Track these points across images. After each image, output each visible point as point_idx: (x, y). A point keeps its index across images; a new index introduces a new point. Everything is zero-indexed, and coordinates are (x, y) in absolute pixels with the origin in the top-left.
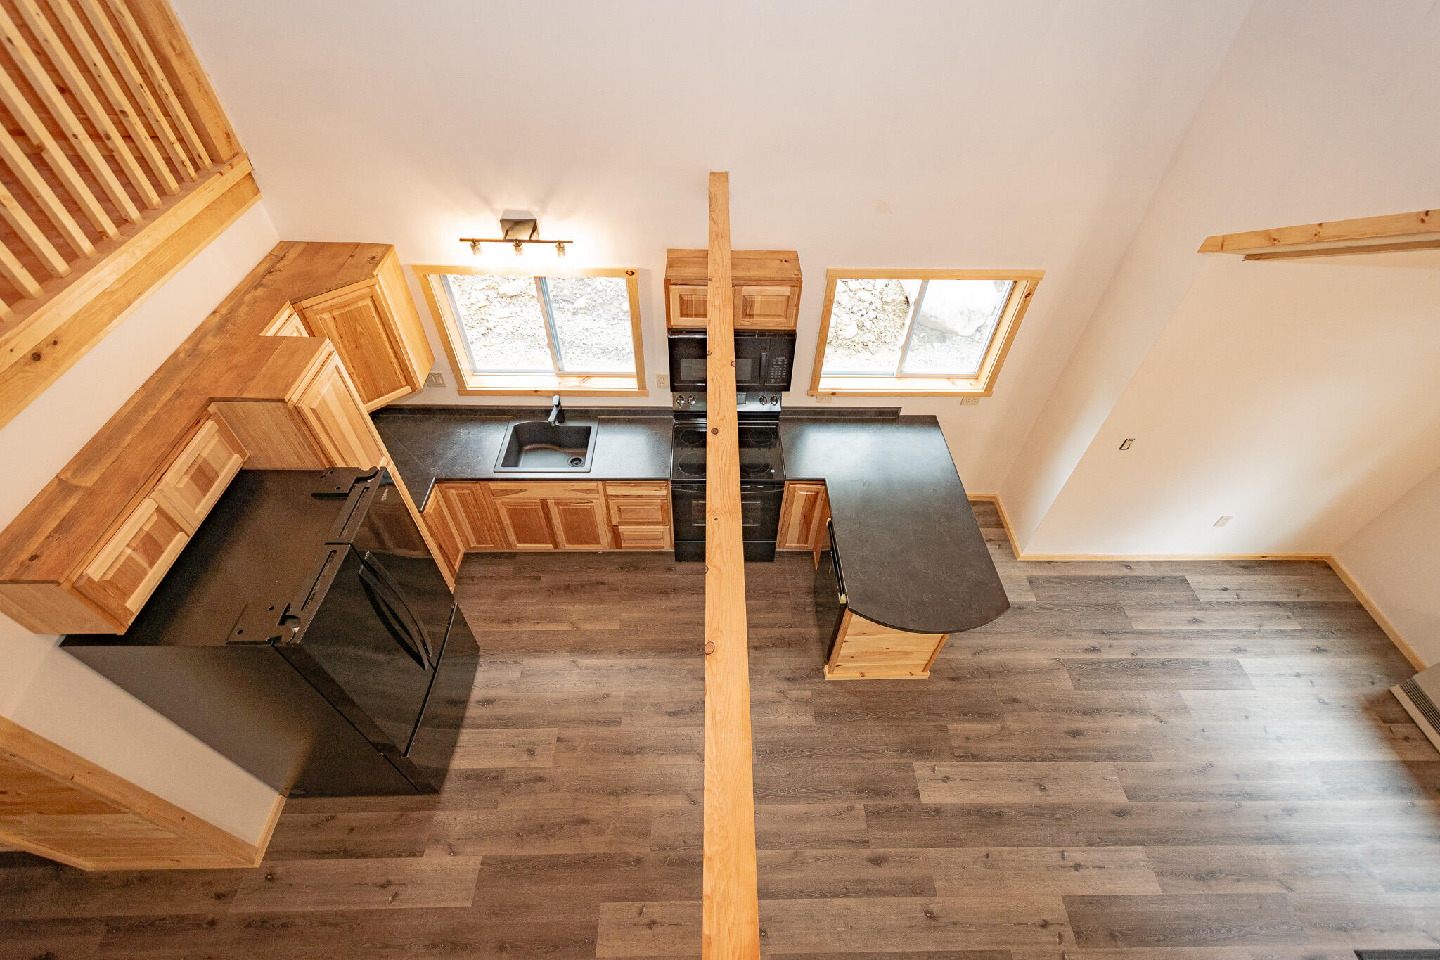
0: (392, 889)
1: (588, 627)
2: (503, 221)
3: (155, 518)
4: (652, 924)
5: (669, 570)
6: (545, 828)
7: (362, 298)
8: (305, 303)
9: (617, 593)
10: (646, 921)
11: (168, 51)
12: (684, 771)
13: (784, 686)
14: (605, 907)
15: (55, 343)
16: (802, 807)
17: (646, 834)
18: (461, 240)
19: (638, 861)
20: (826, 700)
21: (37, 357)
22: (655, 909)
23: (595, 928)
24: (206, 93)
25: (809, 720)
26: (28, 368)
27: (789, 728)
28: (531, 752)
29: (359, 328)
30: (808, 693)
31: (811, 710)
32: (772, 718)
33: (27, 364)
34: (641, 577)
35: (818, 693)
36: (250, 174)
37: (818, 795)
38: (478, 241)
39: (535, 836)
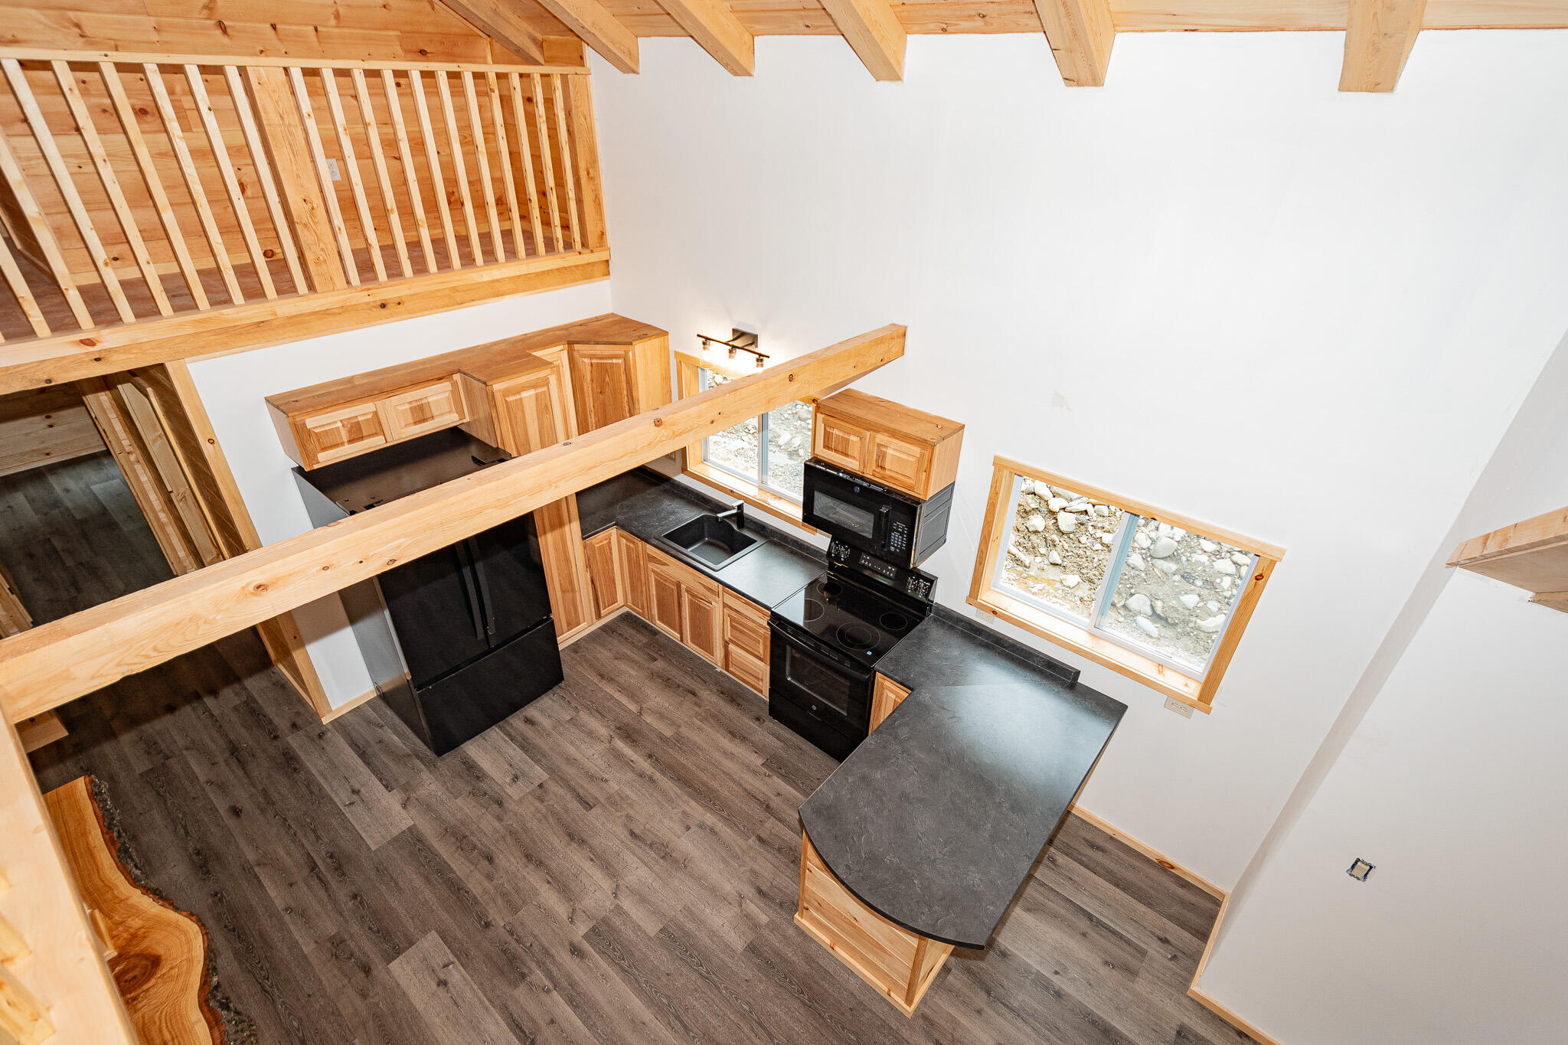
0: (355, 797)
1: (648, 719)
2: (734, 331)
3: (370, 416)
4: (442, 983)
5: (758, 719)
6: (465, 841)
7: (617, 357)
8: (576, 347)
9: (697, 709)
10: (442, 976)
11: (583, 174)
12: (592, 888)
13: (749, 891)
14: (433, 936)
15: (399, 303)
16: (647, 1015)
17: (515, 910)
18: (698, 336)
19: (487, 925)
20: (774, 940)
21: (383, 306)
22: (456, 975)
23: (411, 943)
24: (599, 204)
25: (738, 943)
26: (374, 309)
27: (713, 934)
28: (515, 778)
29: (607, 379)
30: (764, 919)
31: (750, 936)
32: (708, 911)
33: (374, 307)
34: (729, 710)
35: (774, 927)
36: (607, 261)
37: (672, 1018)
38: (710, 339)
39: (454, 839)
